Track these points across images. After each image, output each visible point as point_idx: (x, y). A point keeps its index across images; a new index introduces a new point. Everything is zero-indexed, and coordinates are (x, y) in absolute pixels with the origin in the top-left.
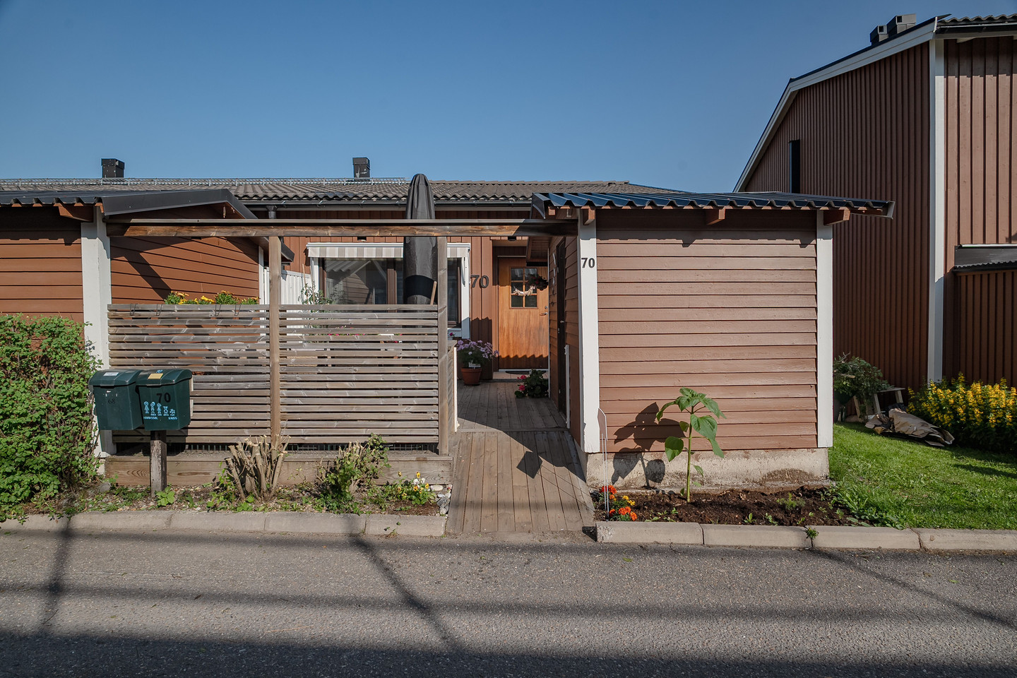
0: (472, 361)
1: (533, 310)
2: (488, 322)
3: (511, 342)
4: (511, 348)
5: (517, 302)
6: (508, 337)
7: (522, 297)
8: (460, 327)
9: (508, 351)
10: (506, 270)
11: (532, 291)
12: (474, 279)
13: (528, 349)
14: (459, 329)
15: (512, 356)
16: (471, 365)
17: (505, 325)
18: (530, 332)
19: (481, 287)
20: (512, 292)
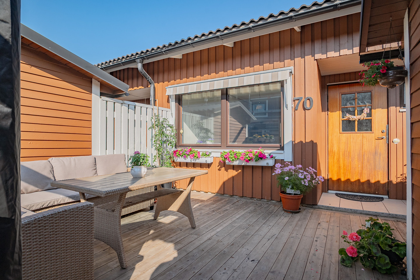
0: (290, 187)
1: (367, 135)
2: (313, 145)
3: (342, 165)
4: (342, 171)
5: (348, 126)
6: (338, 160)
7: (354, 121)
8: (283, 150)
9: (338, 173)
10: (335, 95)
11: (366, 115)
12: (297, 102)
13: (361, 174)
14: (282, 152)
15: (343, 179)
16: (289, 191)
17: (335, 149)
18: (363, 156)
19: (305, 109)
20: (343, 118)
